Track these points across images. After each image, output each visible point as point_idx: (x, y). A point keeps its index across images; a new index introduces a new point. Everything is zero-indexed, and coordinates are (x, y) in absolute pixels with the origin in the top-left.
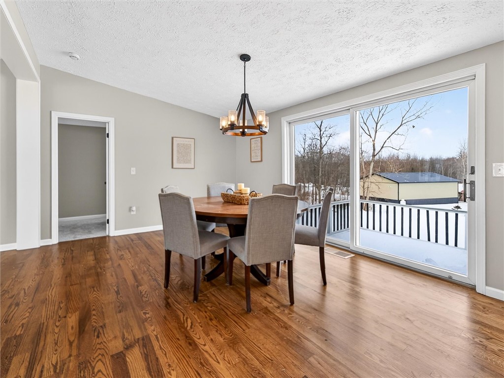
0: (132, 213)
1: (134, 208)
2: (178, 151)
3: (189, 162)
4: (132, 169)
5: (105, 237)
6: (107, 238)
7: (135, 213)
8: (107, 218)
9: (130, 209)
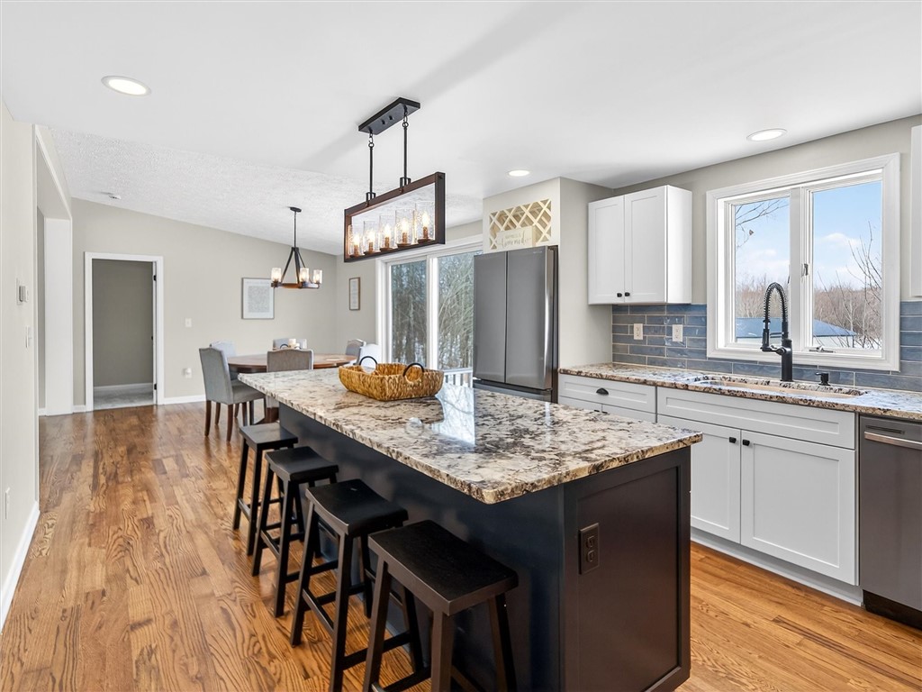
0: (187, 376)
1: (189, 371)
2: (250, 296)
3: (267, 310)
4: (187, 320)
5: (152, 406)
6: (155, 407)
7: (190, 376)
8: (154, 383)
9: (184, 372)
